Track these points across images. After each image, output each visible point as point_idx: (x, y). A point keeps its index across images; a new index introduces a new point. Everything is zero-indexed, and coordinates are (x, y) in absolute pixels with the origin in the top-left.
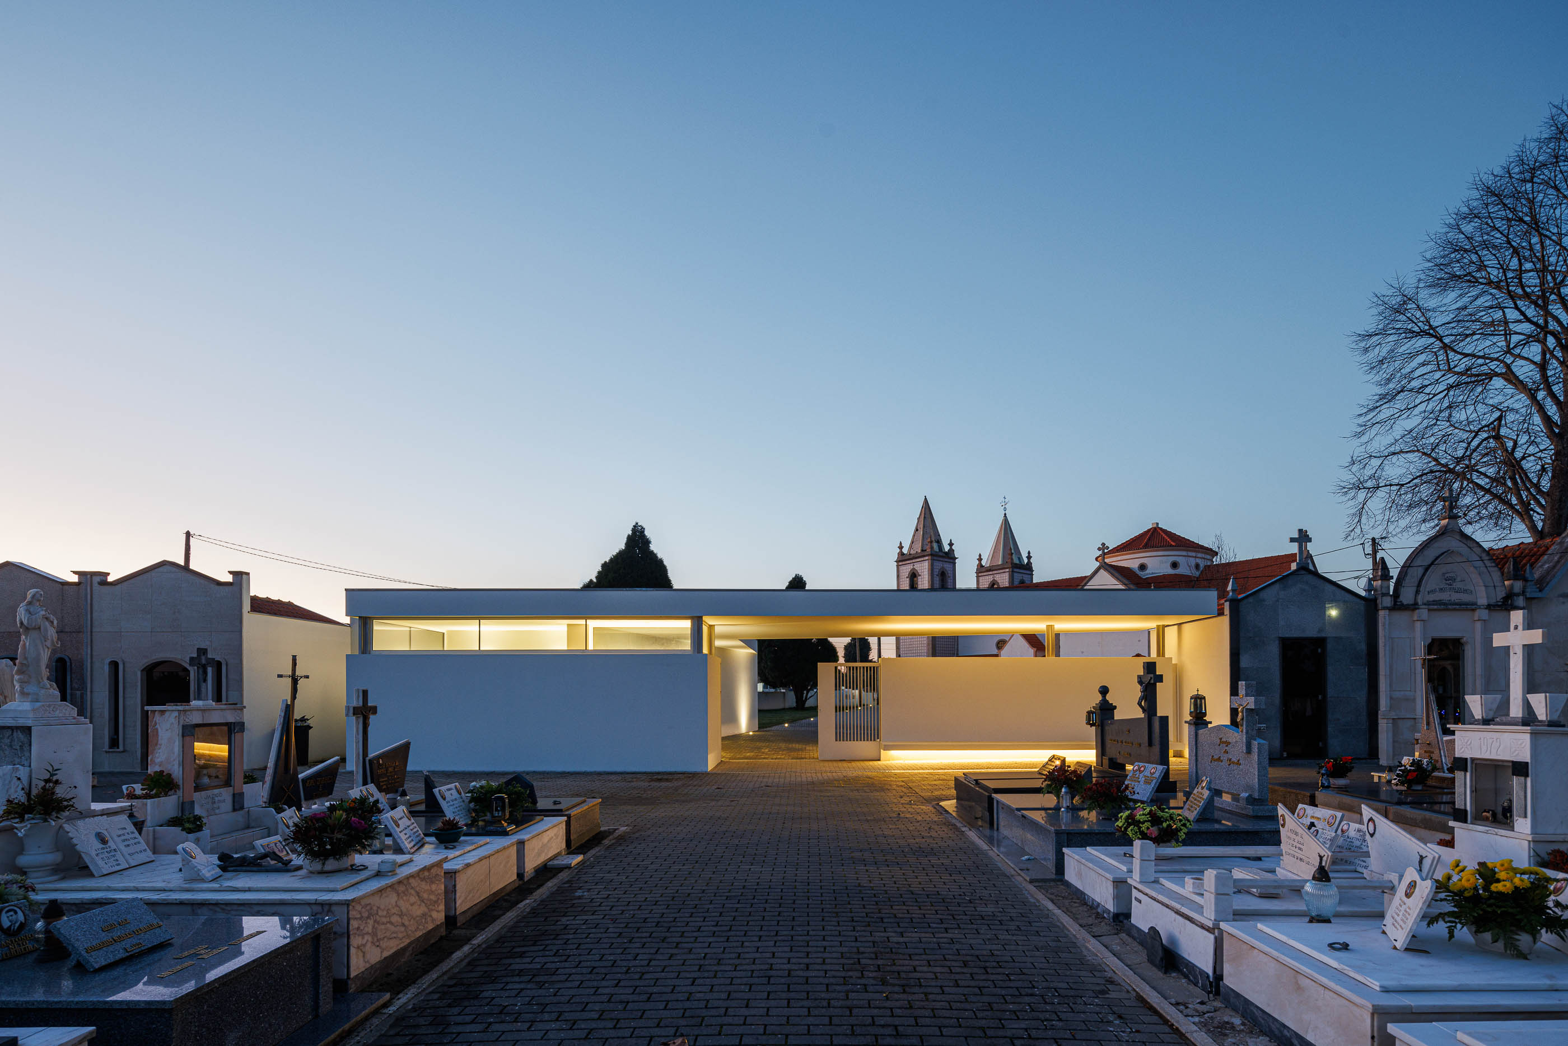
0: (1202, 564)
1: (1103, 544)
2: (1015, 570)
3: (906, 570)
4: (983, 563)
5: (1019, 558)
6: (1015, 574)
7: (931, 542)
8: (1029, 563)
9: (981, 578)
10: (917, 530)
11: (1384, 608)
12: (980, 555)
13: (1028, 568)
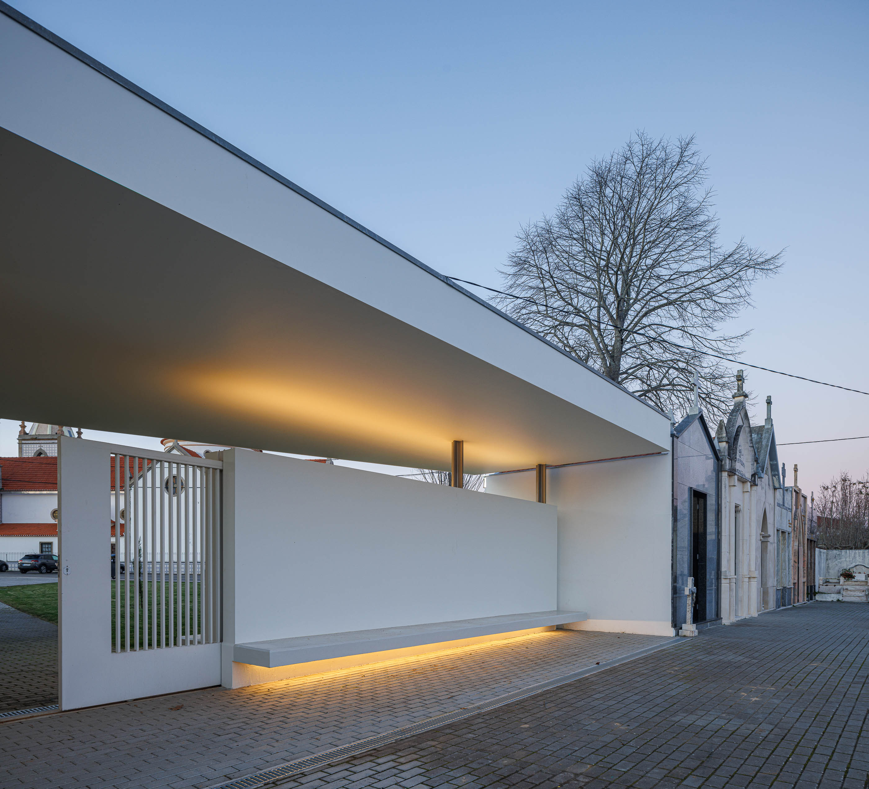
9: (24, 446)
11: (726, 470)
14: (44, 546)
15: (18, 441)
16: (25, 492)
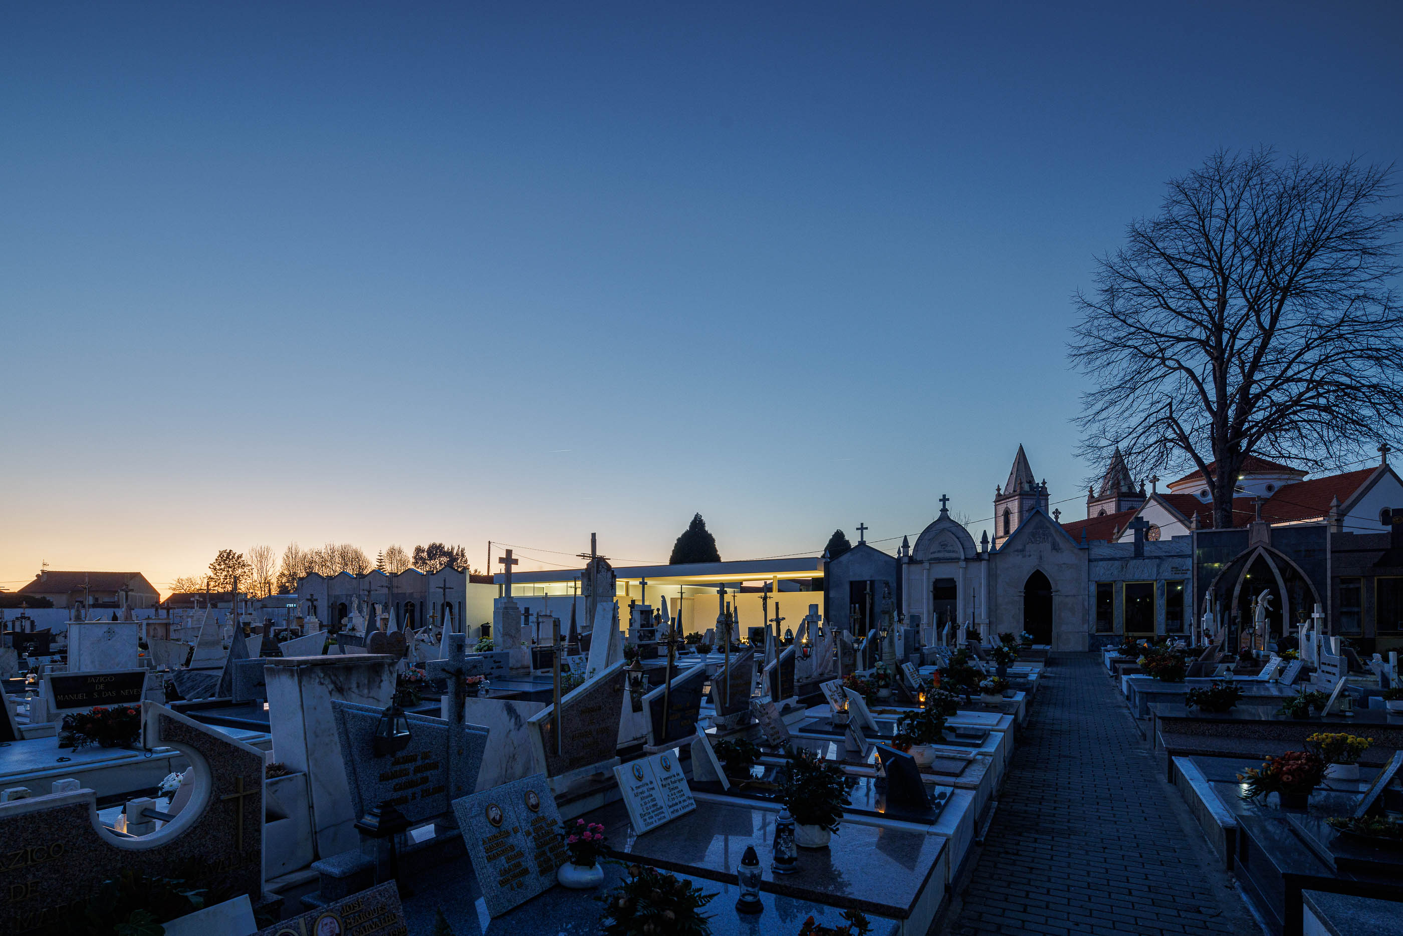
2: (1122, 498)
3: (1002, 509)
5: (1130, 487)
6: (1123, 502)
10: (1012, 473)
11: (905, 563)
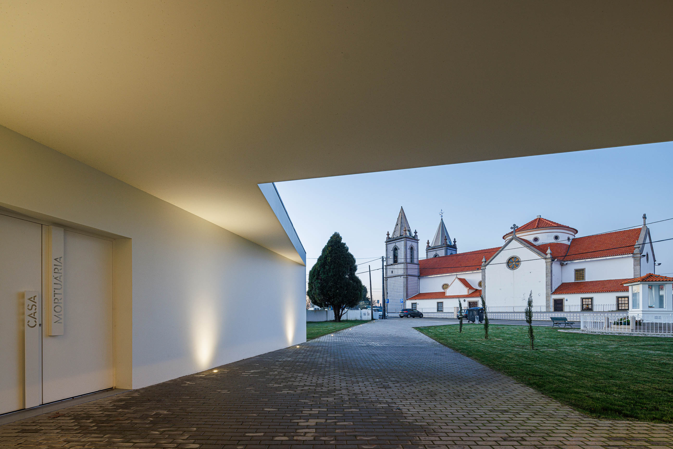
0: (571, 237)
1: (514, 225)
2: (448, 248)
3: (391, 246)
4: (430, 245)
5: (450, 242)
6: (448, 250)
7: (406, 231)
8: (455, 245)
9: (429, 253)
10: (397, 225)
12: (428, 241)
13: (454, 247)
14: (439, 304)
15: (426, 251)
16: (430, 276)
